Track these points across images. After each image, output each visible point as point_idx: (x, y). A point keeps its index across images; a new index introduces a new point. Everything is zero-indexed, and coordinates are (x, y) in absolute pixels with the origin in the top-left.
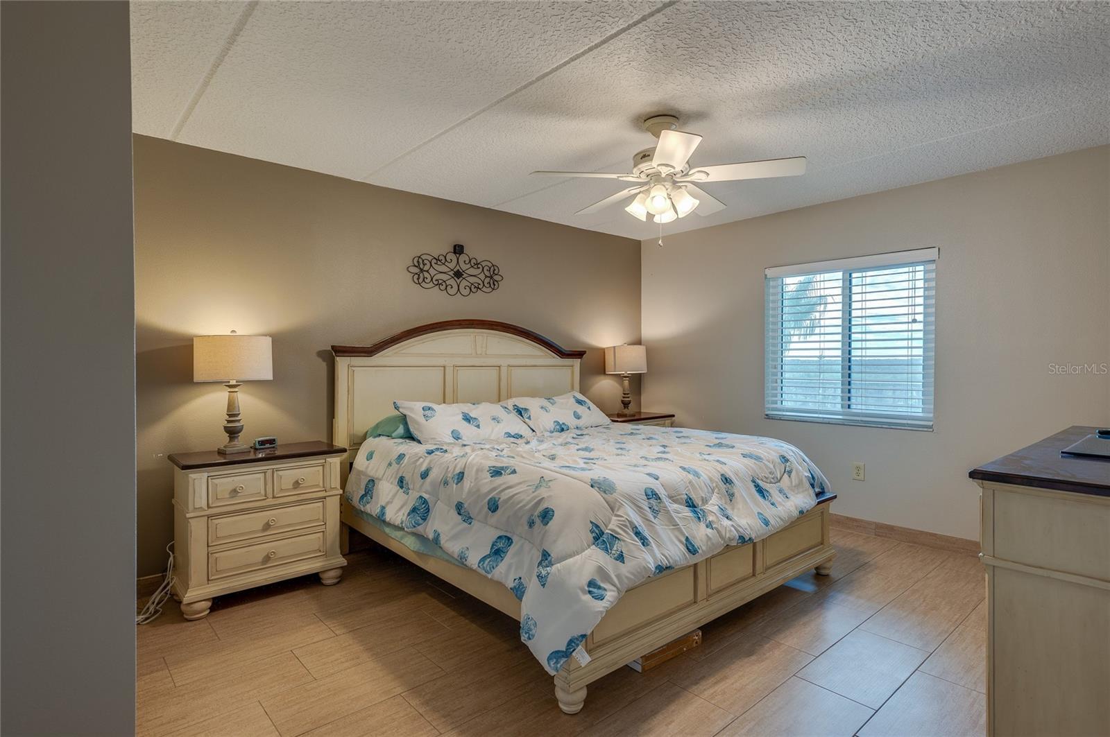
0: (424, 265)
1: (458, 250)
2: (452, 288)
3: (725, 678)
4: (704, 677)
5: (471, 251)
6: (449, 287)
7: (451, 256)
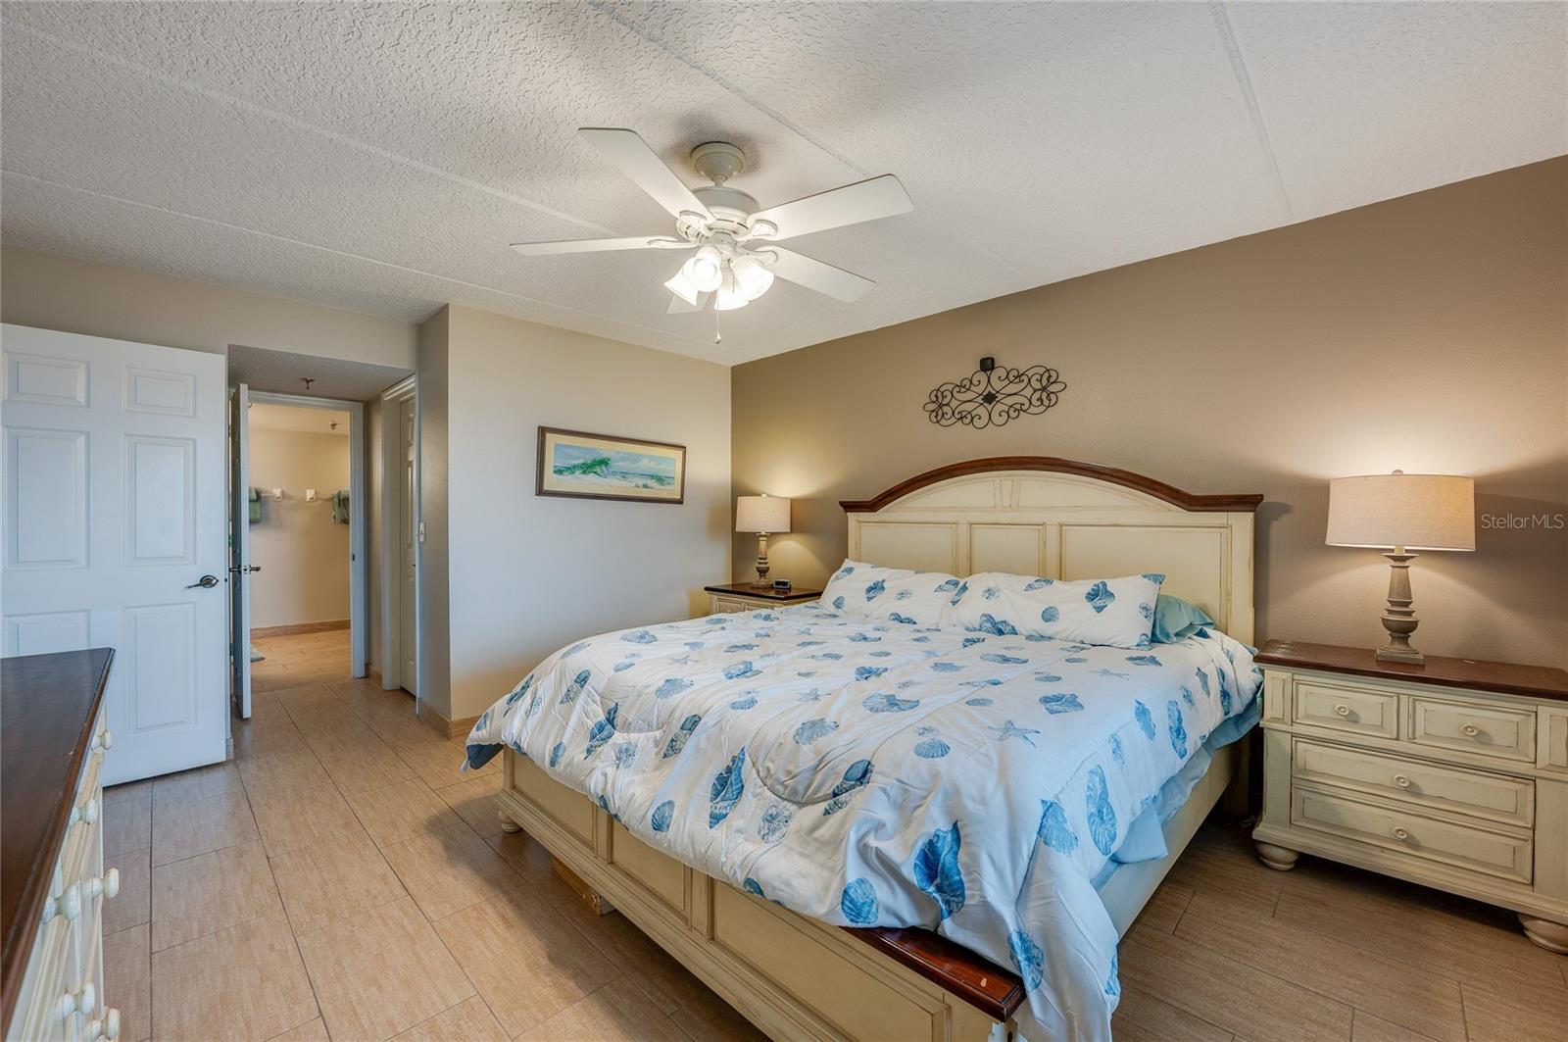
0: (943, 397)
1: (987, 365)
2: (980, 418)
3: (508, 925)
4: (520, 908)
5: (1006, 360)
6: (976, 419)
7: (982, 376)
